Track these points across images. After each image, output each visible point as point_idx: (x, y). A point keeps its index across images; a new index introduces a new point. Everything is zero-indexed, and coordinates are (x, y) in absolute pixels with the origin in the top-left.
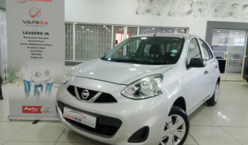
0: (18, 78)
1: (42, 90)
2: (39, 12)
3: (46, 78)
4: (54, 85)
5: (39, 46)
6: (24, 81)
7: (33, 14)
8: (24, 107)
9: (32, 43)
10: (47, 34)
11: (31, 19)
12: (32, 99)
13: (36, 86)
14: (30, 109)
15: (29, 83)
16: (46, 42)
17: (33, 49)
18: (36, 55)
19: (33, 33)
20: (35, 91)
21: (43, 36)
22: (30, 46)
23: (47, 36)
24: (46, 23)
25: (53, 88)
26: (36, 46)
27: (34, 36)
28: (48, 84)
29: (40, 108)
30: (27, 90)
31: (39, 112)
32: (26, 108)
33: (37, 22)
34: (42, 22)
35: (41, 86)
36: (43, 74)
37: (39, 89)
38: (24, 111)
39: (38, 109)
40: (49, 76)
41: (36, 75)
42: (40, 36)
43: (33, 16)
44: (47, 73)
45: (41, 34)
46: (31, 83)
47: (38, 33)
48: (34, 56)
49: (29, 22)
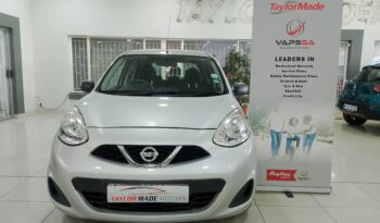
0: (263, 127)
1: (298, 145)
2: (302, 26)
3: (306, 127)
4: (317, 137)
5: (298, 79)
6: (272, 131)
7: (293, 30)
8: (269, 171)
9: (287, 74)
10: (312, 59)
11: (288, 38)
12: (282, 160)
13: (289, 140)
14: (278, 175)
15: (278, 134)
16: (310, 71)
17: (288, 84)
18: (293, 92)
19: (289, 59)
20: (288, 147)
21: (306, 63)
22: (282, 78)
23: (310, 63)
24: (312, 43)
26: (294, 79)
27: (291, 63)
28: (308, 136)
29: (293, 172)
30: (276, 145)
32: (272, 173)
33: (298, 42)
34: (305, 42)
35: (296, 139)
36: (301, 121)
38: (270, 178)
39: (290, 175)
41: (291, 123)
42: (300, 63)
43: (291, 34)
44: (307, 119)
45: (303, 59)
47: (298, 59)
48: (289, 94)
49: (285, 43)
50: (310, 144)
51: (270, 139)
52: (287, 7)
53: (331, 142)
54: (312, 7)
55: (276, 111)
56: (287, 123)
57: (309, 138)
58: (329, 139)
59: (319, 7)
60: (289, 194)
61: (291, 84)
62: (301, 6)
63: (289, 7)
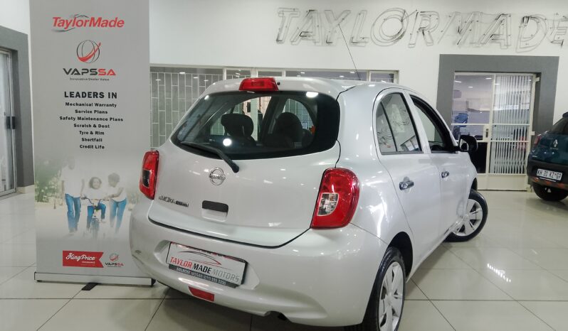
0: (54, 191)
1: (103, 216)
2: (97, 49)
5: (97, 123)
7: (85, 54)
8: (66, 253)
9: (82, 115)
10: (115, 95)
11: (80, 66)
12: (82, 237)
13: (92, 209)
14: (78, 259)
16: (112, 112)
17: (84, 129)
18: (92, 142)
19: (84, 95)
20: (90, 218)
21: (106, 100)
22: (78, 122)
23: (112, 101)
24: (112, 73)
26: (92, 123)
27: (87, 100)
28: (117, 204)
29: (99, 255)
30: (73, 217)
31: (98, 265)
32: (70, 256)
33: (94, 72)
34: (102, 72)
35: (100, 207)
37: (98, 214)
38: (67, 263)
39: (95, 259)
40: (119, 185)
41: (91, 184)
42: (99, 100)
43: (84, 59)
44: (114, 180)
45: (102, 96)
46: (83, 202)
47: (95, 95)
48: (87, 143)
49: (76, 72)
50: (120, 215)
51: (66, 207)
52: (75, 23)
54: (107, 23)
55: (71, 168)
57: (119, 206)
59: (119, 23)
61: (88, 130)
62: (93, 22)
63: (76, 22)
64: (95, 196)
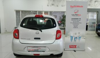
0: (68, 35)
4: (81, 37)
5: (77, 24)
6: (71, 36)
8: (70, 46)
9: (74, 22)
10: (80, 19)
11: (75, 14)
12: (73, 43)
13: (75, 38)
14: (72, 46)
15: (72, 37)
16: (80, 22)
19: (75, 19)
21: (79, 20)
22: (73, 24)
24: (80, 15)
25: (81, 38)
27: (75, 20)
28: (79, 37)
29: (76, 46)
31: (76, 47)
33: (77, 15)
35: (76, 38)
36: (78, 34)
37: (76, 39)
38: (70, 47)
39: (75, 46)
41: (75, 34)
42: (77, 20)
43: (75, 13)
44: (79, 33)
47: (77, 19)
48: (75, 27)
50: (80, 39)
51: (70, 38)
53: (85, 38)
54: (80, 7)
56: (74, 34)
57: (80, 38)
58: (84, 38)
59: (82, 7)
60: (75, 51)
61: (75, 25)
62: (77, 6)
63: (75, 6)
64: (76, 36)
